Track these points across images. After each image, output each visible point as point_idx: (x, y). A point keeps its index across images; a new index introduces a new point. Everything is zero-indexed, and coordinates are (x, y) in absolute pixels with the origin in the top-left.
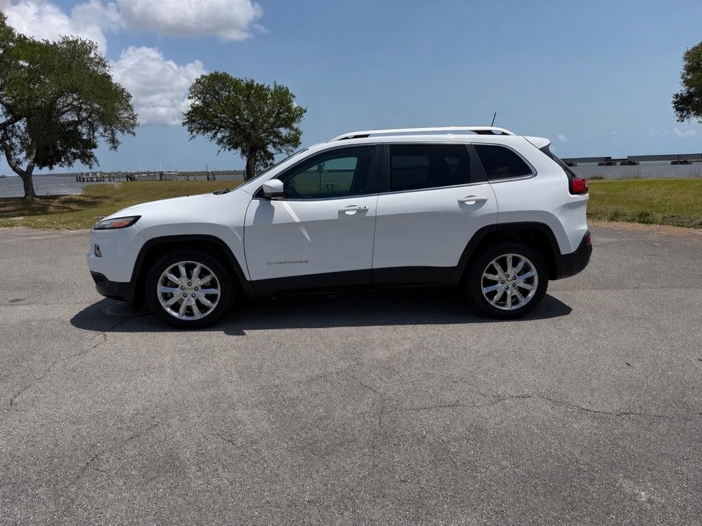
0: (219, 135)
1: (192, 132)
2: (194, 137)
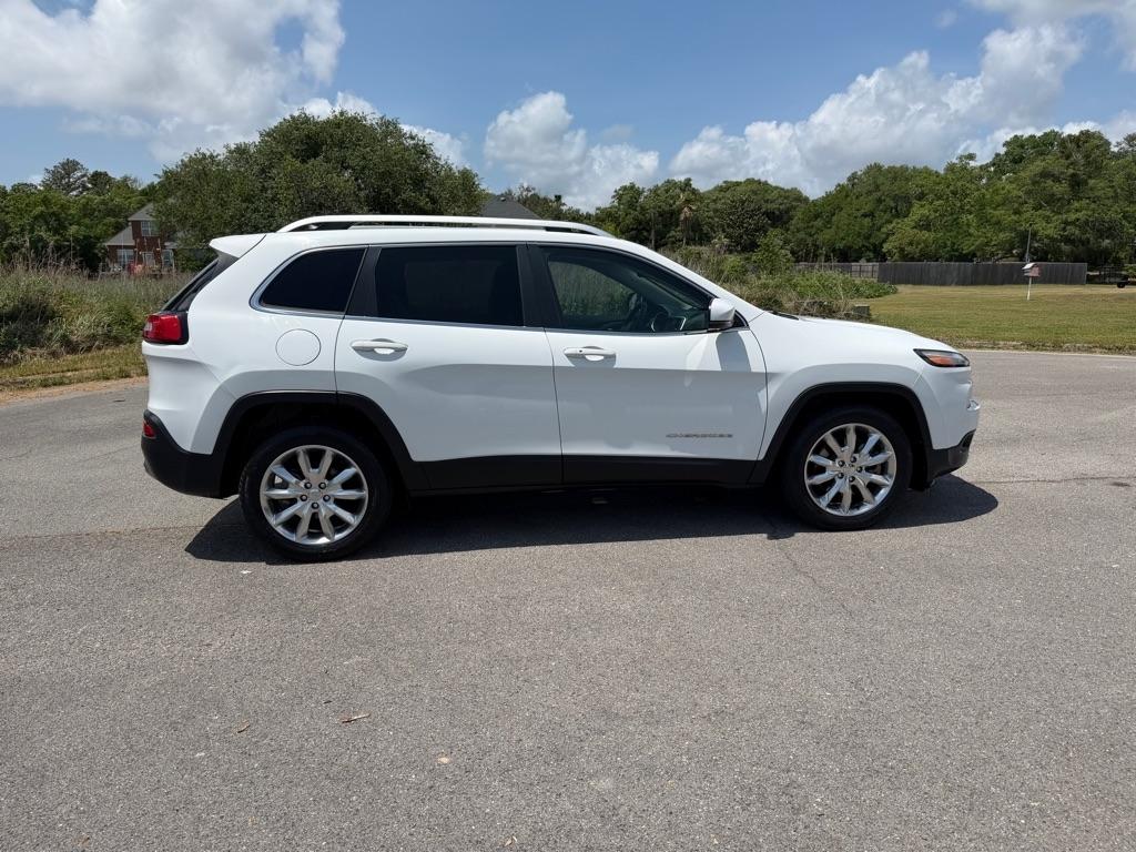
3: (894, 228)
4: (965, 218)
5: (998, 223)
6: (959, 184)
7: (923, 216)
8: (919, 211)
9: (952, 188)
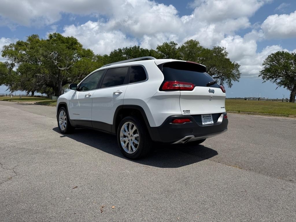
0: (278, 81)
1: (264, 79)
2: (265, 81)
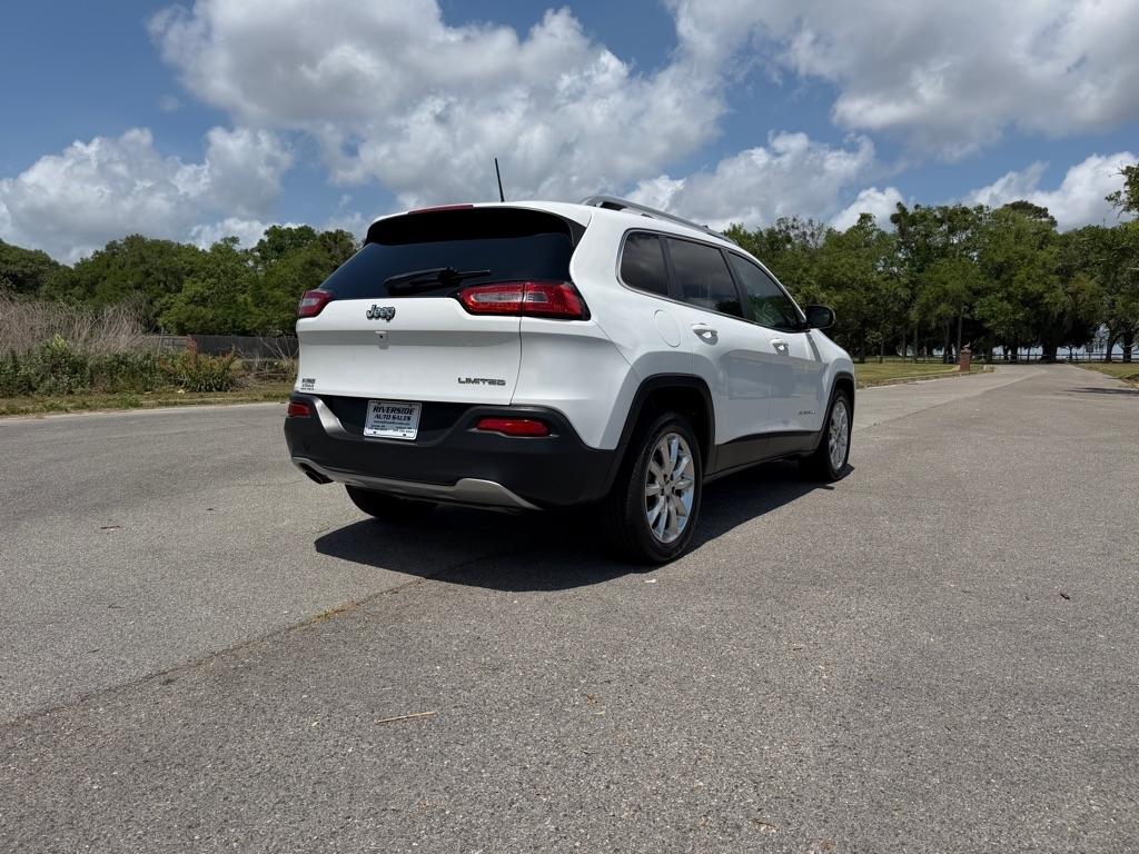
3: (167, 302)
4: (241, 298)
5: (277, 303)
6: (229, 264)
7: (197, 292)
8: (191, 288)
9: (222, 267)
